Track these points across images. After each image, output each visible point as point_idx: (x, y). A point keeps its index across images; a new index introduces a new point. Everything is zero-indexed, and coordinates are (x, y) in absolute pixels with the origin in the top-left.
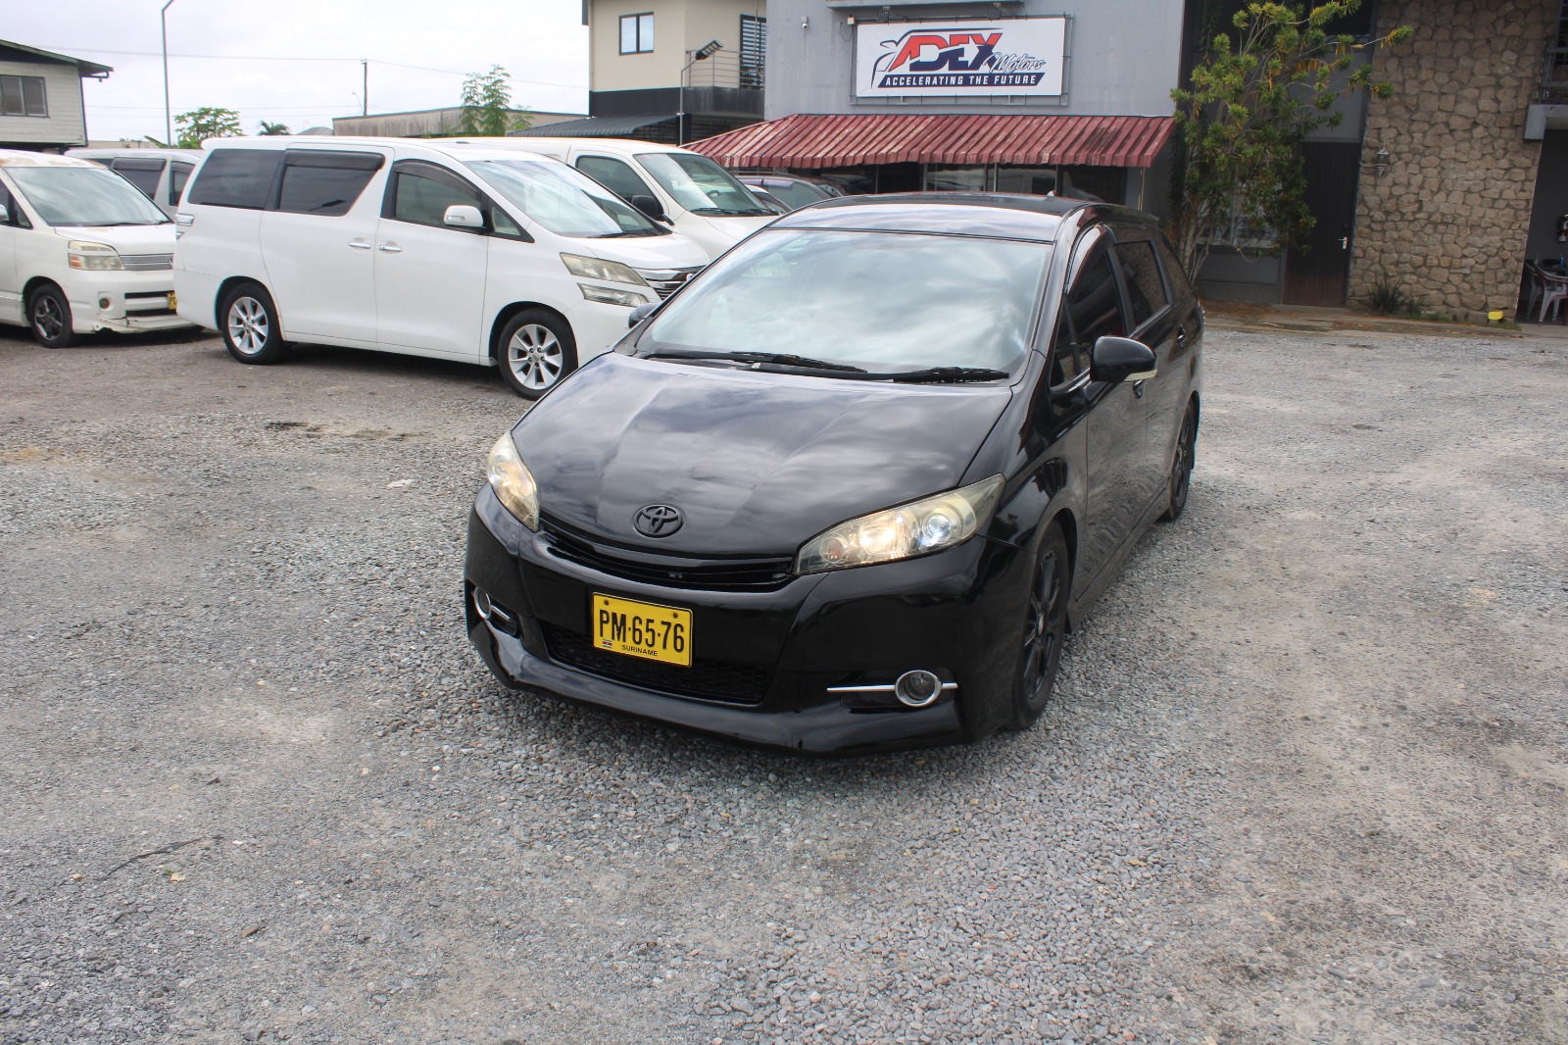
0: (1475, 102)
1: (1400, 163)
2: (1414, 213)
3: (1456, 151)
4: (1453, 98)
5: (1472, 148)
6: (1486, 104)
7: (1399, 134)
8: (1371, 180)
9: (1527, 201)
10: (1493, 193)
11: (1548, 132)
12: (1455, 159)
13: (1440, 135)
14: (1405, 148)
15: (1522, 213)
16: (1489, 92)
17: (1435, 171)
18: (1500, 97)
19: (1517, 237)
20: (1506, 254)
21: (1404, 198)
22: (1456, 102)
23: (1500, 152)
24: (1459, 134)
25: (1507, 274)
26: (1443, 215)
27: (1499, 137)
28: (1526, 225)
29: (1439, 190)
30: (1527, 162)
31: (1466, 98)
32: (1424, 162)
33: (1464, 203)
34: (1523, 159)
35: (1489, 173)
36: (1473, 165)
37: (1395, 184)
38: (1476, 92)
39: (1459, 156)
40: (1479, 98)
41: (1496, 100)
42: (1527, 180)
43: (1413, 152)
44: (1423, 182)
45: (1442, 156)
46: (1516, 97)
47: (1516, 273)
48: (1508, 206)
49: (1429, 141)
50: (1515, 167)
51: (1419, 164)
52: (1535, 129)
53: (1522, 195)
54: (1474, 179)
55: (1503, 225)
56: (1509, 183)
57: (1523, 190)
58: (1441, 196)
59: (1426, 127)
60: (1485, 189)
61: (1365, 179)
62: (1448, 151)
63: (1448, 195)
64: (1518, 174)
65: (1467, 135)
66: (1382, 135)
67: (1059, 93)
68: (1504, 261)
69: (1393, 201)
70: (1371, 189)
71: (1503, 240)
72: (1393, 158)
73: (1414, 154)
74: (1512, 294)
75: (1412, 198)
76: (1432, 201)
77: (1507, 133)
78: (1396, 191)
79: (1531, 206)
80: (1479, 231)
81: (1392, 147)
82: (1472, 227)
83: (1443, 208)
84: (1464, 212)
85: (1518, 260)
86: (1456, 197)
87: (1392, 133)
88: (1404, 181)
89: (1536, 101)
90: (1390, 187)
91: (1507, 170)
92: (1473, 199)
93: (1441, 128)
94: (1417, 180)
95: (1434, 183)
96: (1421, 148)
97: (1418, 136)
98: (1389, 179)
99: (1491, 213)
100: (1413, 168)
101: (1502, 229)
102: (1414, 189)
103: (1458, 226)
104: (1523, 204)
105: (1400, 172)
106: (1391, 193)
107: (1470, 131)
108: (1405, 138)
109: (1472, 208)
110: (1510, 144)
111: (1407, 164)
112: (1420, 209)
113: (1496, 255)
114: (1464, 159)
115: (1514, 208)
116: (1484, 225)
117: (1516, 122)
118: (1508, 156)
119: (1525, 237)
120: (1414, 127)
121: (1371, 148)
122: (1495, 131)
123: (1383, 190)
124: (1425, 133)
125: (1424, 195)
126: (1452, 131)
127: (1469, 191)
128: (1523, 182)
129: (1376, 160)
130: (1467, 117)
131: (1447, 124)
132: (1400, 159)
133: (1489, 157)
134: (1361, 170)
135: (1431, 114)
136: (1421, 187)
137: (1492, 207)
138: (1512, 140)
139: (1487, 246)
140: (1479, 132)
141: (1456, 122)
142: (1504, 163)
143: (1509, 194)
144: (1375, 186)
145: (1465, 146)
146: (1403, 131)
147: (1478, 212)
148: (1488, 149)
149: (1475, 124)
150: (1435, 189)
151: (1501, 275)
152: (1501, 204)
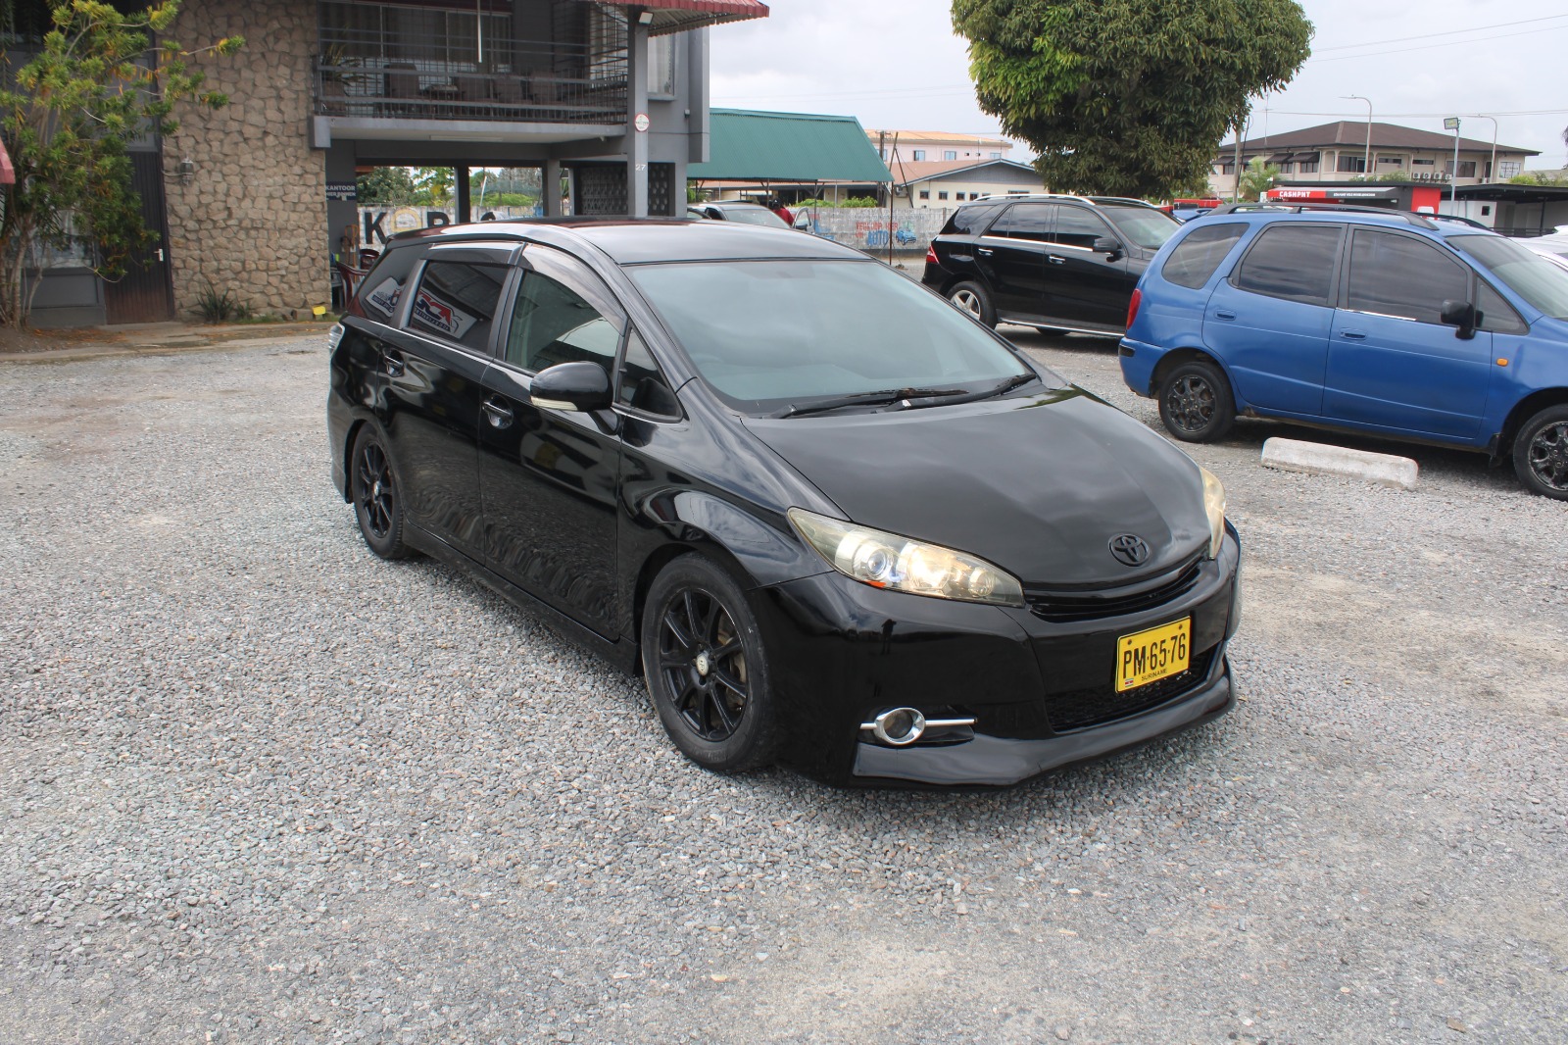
0: (262, 112)
1: (202, 171)
2: (225, 220)
3: (254, 159)
4: (241, 108)
5: (267, 156)
6: (272, 114)
7: (197, 142)
8: (177, 189)
9: (322, 203)
10: (292, 197)
11: (333, 141)
12: (254, 167)
13: (236, 144)
14: (206, 157)
15: (321, 215)
16: (272, 103)
17: (238, 179)
18: (283, 108)
19: (321, 237)
20: (314, 253)
21: (214, 206)
22: (245, 112)
23: (292, 160)
24: (254, 143)
25: (318, 272)
26: (252, 220)
27: (289, 146)
28: (326, 225)
29: (245, 196)
30: (316, 169)
31: (253, 108)
32: (225, 170)
33: (269, 208)
34: (312, 166)
35: (286, 179)
36: (271, 171)
37: (202, 192)
38: (261, 103)
39: (256, 163)
40: (265, 108)
41: (279, 110)
42: (319, 184)
43: (214, 160)
44: (228, 190)
45: (242, 164)
46: (296, 108)
47: (325, 270)
48: (307, 209)
49: (227, 149)
50: (306, 172)
51: (221, 172)
52: (323, 139)
53: (317, 198)
54: (275, 184)
55: (307, 226)
56: (304, 188)
57: (317, 194)
58: (247, 203)
59: (222, 136)
60: (285, 194)
61: (171, 189)
62: (246, 159)
63: (253, 202)
64: (311, 180)
65: (260, 144)
66: (181, 144)
68: (313, 259)
69: (203, 209)
70: (180, 199)
71: (308, 241)
72: (196, 167)
73: (215, 163)
74: (325, 290)
75: (221, 205)
76: (239, 207)
77: (295, 141)
78: (205, 199)
79: (326, 208)
80: (287, 234)
81: (193, 155)
82: (280, 230)
83: (252, 214)
84: (270, 216)
85: (324, 258)
86: (261, 203)
87: (191, 142)
88: (210, 189)
89: (316, 113)
90: (198, 196)
91: (301, 176)
92: (277, 204)
93: (236, 137)
94: (222, 188)
95: (238, 190)
96: (221, 157)
97: (216, 144)
98: (195, 188)
99: (294, 216)
100: (217, 176)
101: (306, 231)
102: (221, 197)
103: (268, 230)
104: (319, 206)
105: (204, 181)
106: (200, 202)
107: (262, 139)
108: (203, 147)
109: (277, 212)
110: (300, 152)
111: (209, 172)
112: (230, 216)
113: (305, 255)
114: (262, 166)
115: (312, 211)
116: (290, 228)
117: (301, 131)
118: (300, 163)
119: (326, 237)
120: (211, 136)
121: (172, 157)
122: (284, 139)
123: (192, 199)
124: (221, 141)
125: (232, 202)
126: (246, 140)
127: (271, 197)
128: (316, 186)
129: (183, 169)
130: (257, 127)
131: (241, 133)
132: (202, 167)
133: (283, 165)
134: (166, 179)
135: (225, 123)
136: (227, 195)
137: (294, 211)
138: (301, 148)
139: (296, 247)
140: (270, 140)
141: (249, 131)
142: (297, 170)
143: (306, 198)
144: (183, 195)
145: (260, 154)
146: (200, 140)
147: (283, 216)
148: (281, 157)
149: (266, 133)
150: (240, 196)
151: (313, 273)
152: (301, 207)
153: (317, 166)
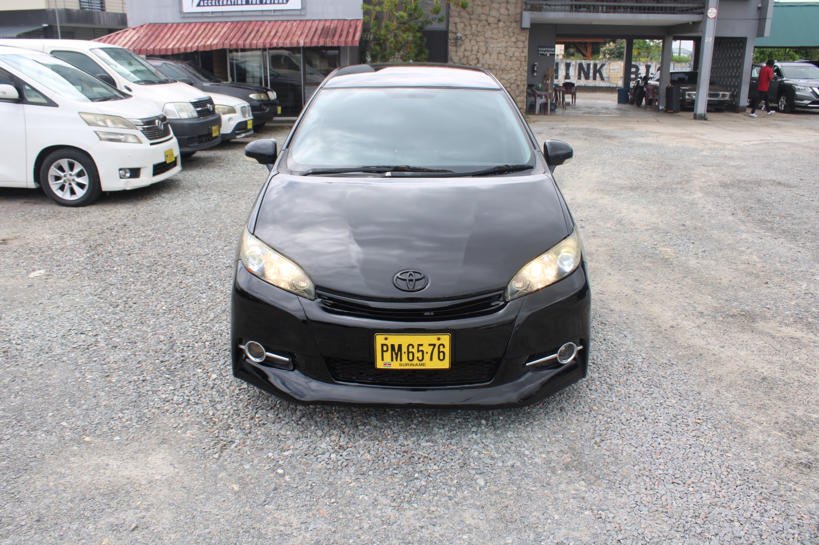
0: (498, 10)
1: (467, 40)
2: (475, 64)
3: (492, 34)
4: (488, 8)
5: (499, 32)
6: (503, 11)
7: (465, 26)
8: (454, 49)
9: (525, 57)
10: (510, 54)
11: (532, 24)
12: (492, 38)
13: (484, 26)
14: (469, 33)
15: (524, 63)
16: (504, 5)
17: (483, 44)
18: (509, 7)
19: (523, 74)
20: (518, 83)
21: (471, 57)
22: (490, 10)
23: (511, 34)
24: (493, 26)
25: (520, 92)
26: (489, 65)
27: (510, 27)
28: (526, 68)
29: (486, 52)
30: (523, 39)
31: (494, 8)
32: (478, 39)
33: (498, 59)
34: (522, 37)
35: (507, 44)
36: (500, 40)
37: (465, 50)
38: (498, 5)
39: (493, 36)
40: (500, 8)
41: (507, 9)
42: (524, 47)
43: (473, 34)
44: (479, 49)
45: (486, 36)
46: (516, 8)
47: (523, 92)
48: (517, 59)
49: (479, 29)
50: (518, 41)
51: (476, 40)
52: (526, 24)
53: (523, 54)
54: (501, 47)
55: (516, 69)
56: (516, 49)
57: (523, 52)
58: (487, 56)
59: (477, 22)
60: (507, 52)
61: (451, 48)
62: (488, 34)
63: (490, 55)
64: (520, 45)
65: (496, 26)
66: (458, 26)
67: (300, 7)
68: (518, 86)
69: (465, 59)
70: (455, 53)
71: (516, 76)
72: (464, 38)
73: (473, 36)
74: (523, 101)
75: (474, 57)
76: (483, 58)
77: (514, 25)
78: (467, 54)
79: (527, 59)
80: (506, 72)
81: (463, 32)
82: (502, 70)
83: (489, 62)
84: (498, 63)
85: (524, 85)
86: (494, 56)
87: (462, 25)
88: (470, 48)
89: (525, 10)
90: (464, 52)
91: (515, 42)
92: (502, 57)
93: (484, 23)
94: (475, 48)
95: (483, 49)
96: (476, 33)
97: (474, 26)
98: (462, 48)
99: (510, 63)
100: (473, 42)
101: (516, 71)
102: (474, 52)
103: (496, 70)
104: (523, 59)
105: (467, 45)
106: (464, 55)
107: (497, 24)
108: (468, 28)
109: (501, 61)
110: (516, 30)
111: (470, 40)
112: (478, 62)
113: (514, 83)
114: (496, 37)
115: (520, 61)
116: (507, 69)
117: (517, 20)
118: (515, 36)
119: (526, 74)
120: (472, 22)
121: (453, 33)
122: (508, 24)
123: (460, 53)
124: (477, 25)
125: (480, 55)
126: (489, 24)
127: (499, 53)
128: (523, 48)
129: (456, 39)
130: (495, 17)
131: (487, 21)
132: (467, 38)
133: (507, 37)
134: (449, 44)
135: (479, 15)
136: (478, 52)
137: (510, 60)
138: (516, 28)
139: (510, 79)
140: (501, 24)
141: (491, 20)
142: (513, 39)
143: (517, 54)
144: (456, 52)
145: (495, 31)
146: (467, 24)
147: (505, 63)
148: (506, 33)
149: (499, 21)
150: (484, 52)
151: (517, 93)
152: (514, 59)
153: (524, 38)
